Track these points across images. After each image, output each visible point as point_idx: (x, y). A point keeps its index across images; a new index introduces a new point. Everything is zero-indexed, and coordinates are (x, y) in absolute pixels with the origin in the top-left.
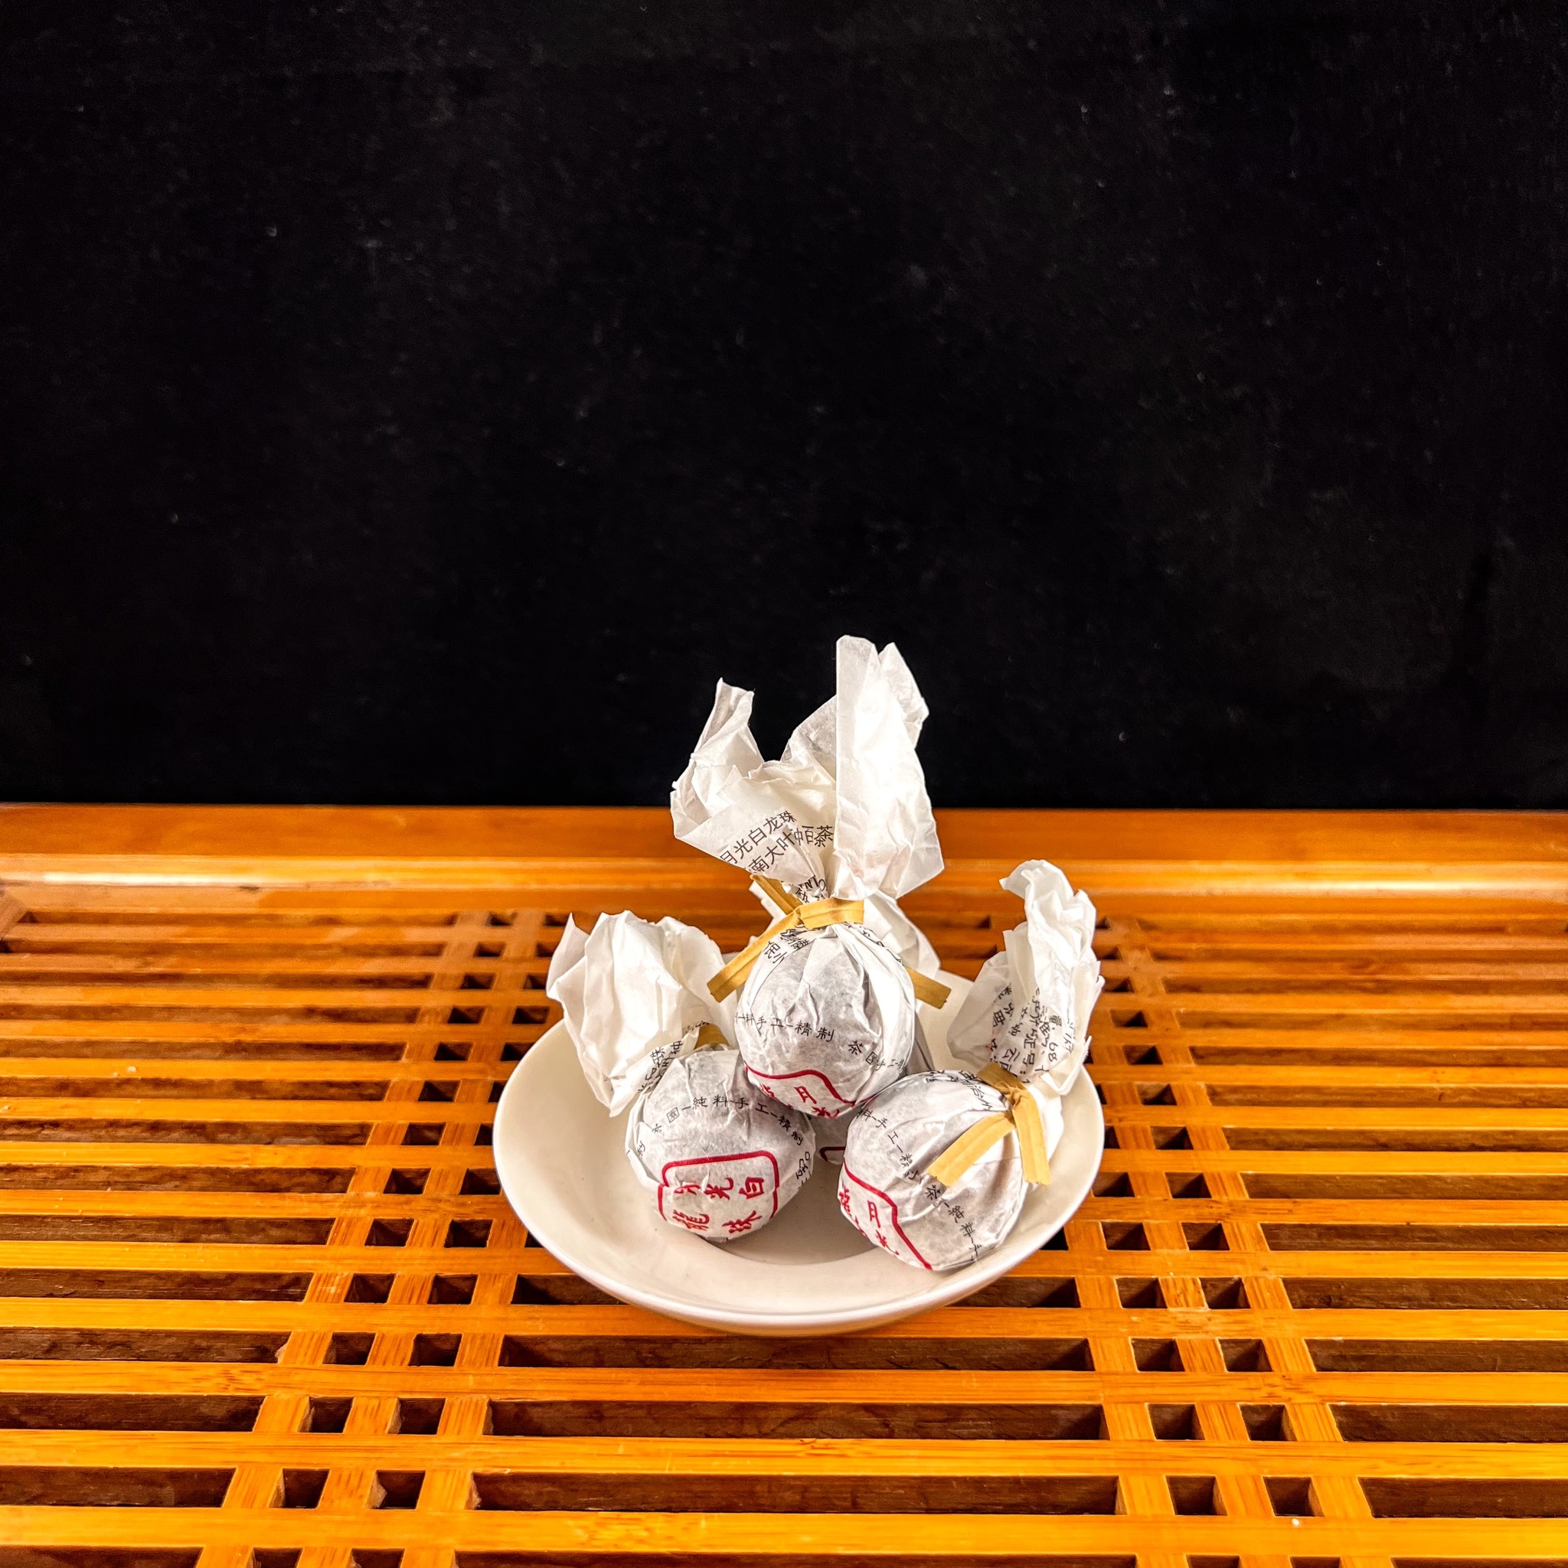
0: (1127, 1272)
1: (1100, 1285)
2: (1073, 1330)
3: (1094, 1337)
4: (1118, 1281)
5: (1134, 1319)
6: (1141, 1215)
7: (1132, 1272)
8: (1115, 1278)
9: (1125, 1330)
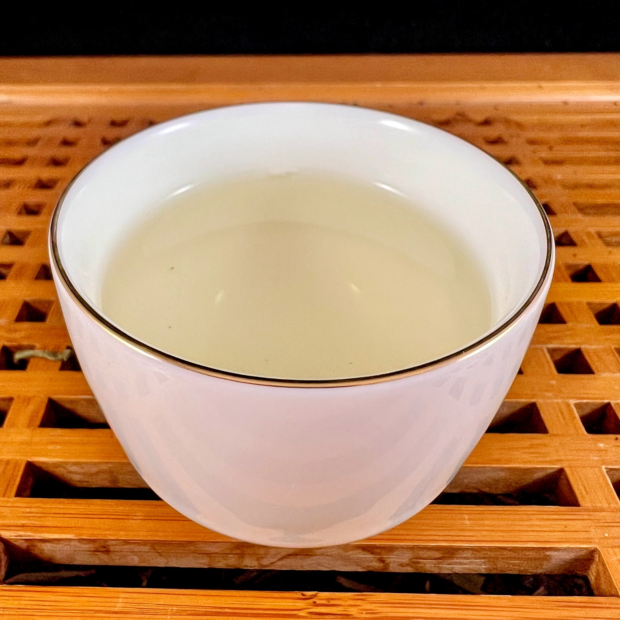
0: (582, 396)
1: (560, 410)
2: (548, 459)
3: (570, 467)
4: (576, 405)
5: (601, 445)
6: (578, 340)
7: (585, 396)
8: (572, 402)
9: (596, 458)
